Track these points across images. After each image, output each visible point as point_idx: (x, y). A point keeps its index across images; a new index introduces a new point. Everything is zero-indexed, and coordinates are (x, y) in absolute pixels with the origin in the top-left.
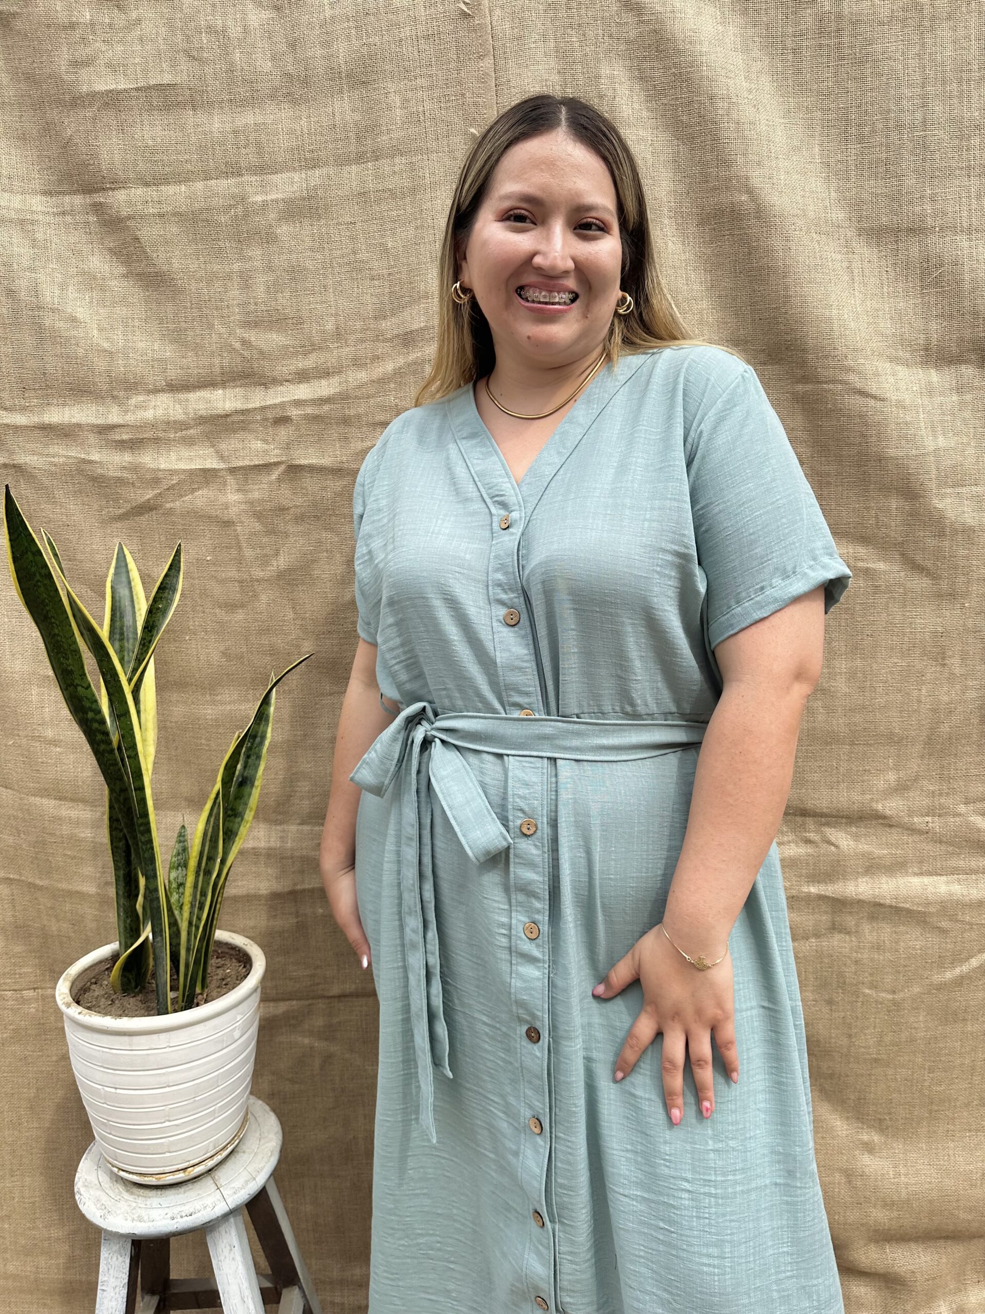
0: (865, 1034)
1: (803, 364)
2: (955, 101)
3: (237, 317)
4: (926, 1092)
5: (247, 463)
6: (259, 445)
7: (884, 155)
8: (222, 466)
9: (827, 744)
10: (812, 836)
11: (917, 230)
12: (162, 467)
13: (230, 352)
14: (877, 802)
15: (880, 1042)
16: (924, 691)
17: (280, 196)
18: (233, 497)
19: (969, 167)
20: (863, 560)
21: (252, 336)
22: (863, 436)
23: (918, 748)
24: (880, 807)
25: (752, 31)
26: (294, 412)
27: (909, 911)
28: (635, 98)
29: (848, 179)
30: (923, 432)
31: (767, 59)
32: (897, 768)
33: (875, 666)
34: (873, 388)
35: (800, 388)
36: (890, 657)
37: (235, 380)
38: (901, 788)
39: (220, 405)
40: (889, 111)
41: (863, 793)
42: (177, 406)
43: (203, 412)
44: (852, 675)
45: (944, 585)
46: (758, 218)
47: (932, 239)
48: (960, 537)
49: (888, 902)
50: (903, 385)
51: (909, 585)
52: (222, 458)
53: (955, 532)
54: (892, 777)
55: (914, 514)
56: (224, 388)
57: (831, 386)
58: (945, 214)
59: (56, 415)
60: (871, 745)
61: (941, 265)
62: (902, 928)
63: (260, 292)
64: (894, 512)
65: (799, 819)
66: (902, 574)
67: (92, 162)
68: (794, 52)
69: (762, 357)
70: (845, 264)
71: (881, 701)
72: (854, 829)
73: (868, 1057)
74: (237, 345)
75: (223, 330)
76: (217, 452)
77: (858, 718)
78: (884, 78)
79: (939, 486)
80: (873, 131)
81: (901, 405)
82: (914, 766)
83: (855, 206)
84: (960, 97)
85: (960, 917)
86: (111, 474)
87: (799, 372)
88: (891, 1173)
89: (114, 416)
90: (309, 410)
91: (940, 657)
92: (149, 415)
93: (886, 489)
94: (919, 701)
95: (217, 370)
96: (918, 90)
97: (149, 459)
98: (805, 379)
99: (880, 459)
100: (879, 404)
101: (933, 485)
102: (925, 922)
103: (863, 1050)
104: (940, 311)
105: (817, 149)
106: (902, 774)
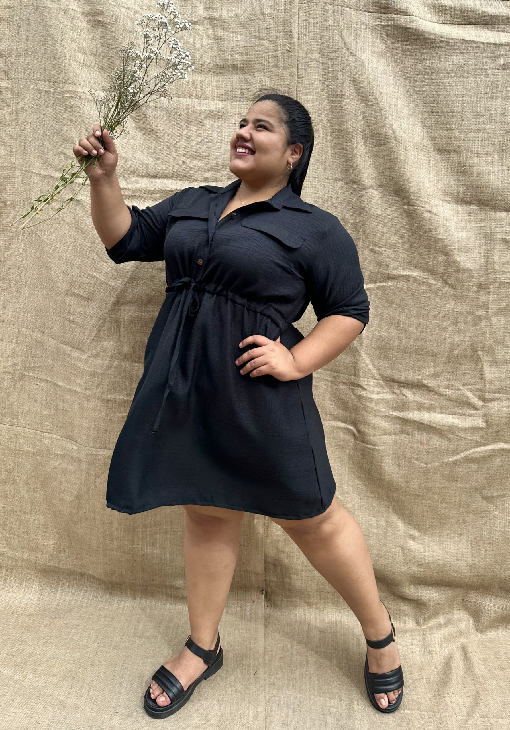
0: (413, 482)
1: (408, 198)
2: (475, 104)
3: (183, 152)
4: (439, 513)
7: (446, 121)
9: (405, 353)
10: (396, 391)
11: (457, 151)
13: (177, 166)
14: (425, 379)
15: (419, 487)
16: (447, 335)
19: (479, 129)
20: (426, 279)
21: (188, 161)
22: (429, 229)
23: (444, 359)
24: (426, 382)
25: (398, 69)
27: (435, 428)
28: (351, 88)
29: (431, 129)
30: (453, 230)
31: (403, 80)
32: (434, 367)
33: (428, 323)
34: (434, 210)
35: (406, 207)
36: (435, 320)
37: (177, 177)
38: (435, 375)
39: (170, 186)
40: (449, 105)
41: (419, 375)
42: (151, 184)
44: (418, 325)
45: (458, 293)
46: (395, 140)
47: (463, 155)
48: (466, 273)
49: (426, 423)
50: (446, 211)
51: (444, 291)
53: (464, 271)
54: (432, 370)
55: (448, 262)
56: (172, 179)
57: (419, 208)
58: (468, 146)
60: (424, 355)
61: (466, 166)
62: (431, 435)
63: (194, 144)
64: (440, 260)
65: (391, 383)
66: (442, 286)
68: (414, 78)
69: (392, 193)
70: (427, 161)
71: (429, 337)
72: (414, 390)
73: (414, 493)
74: (181, 164)
75: (176, 157)
77: (419, 344)
78: (448, 93)
79: (458, 252)
80: (443, 112)
81: (445, 218)
82: (441, 367)
83: (433, 139)
84: (477, 103)
85: (457, 434)
87: (406, 201)
88: (422, 550)
91: (455, 322)
92: (138, 186)
93: (437, 251)
94: (445, 339)
95: (171, 172)
96: (461, 99)
98: (408, 204)
99: (436, 239)
100: (437, 217)
101: (456, 251)
102: (441, 433)
103: (412, 489)
104: (464, 183)
105: (420, 116)
106: (436, 369)
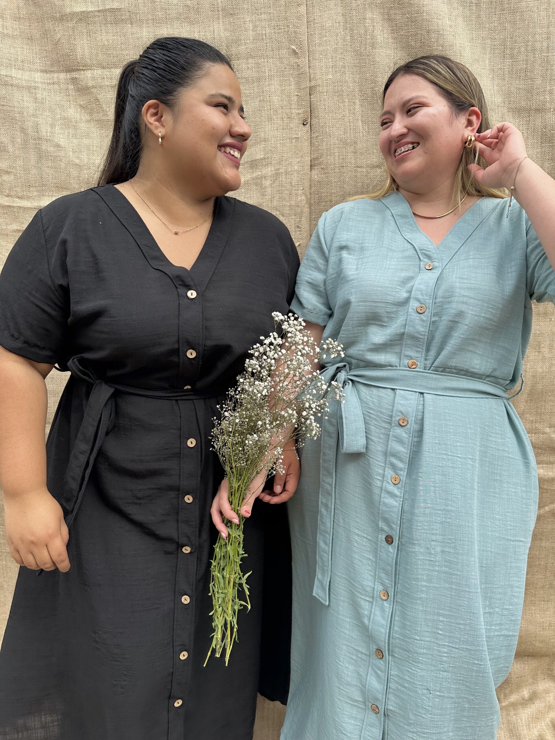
11: (541, 110)
40: (528, 41)
45: (541, 309)
47: (549, 115)
67: (72, 54)
68: (476, 5)
80: (519, 52)
91: (538, 348)
96: (545, 29)
104: (550, 157)
105: (487, 61)
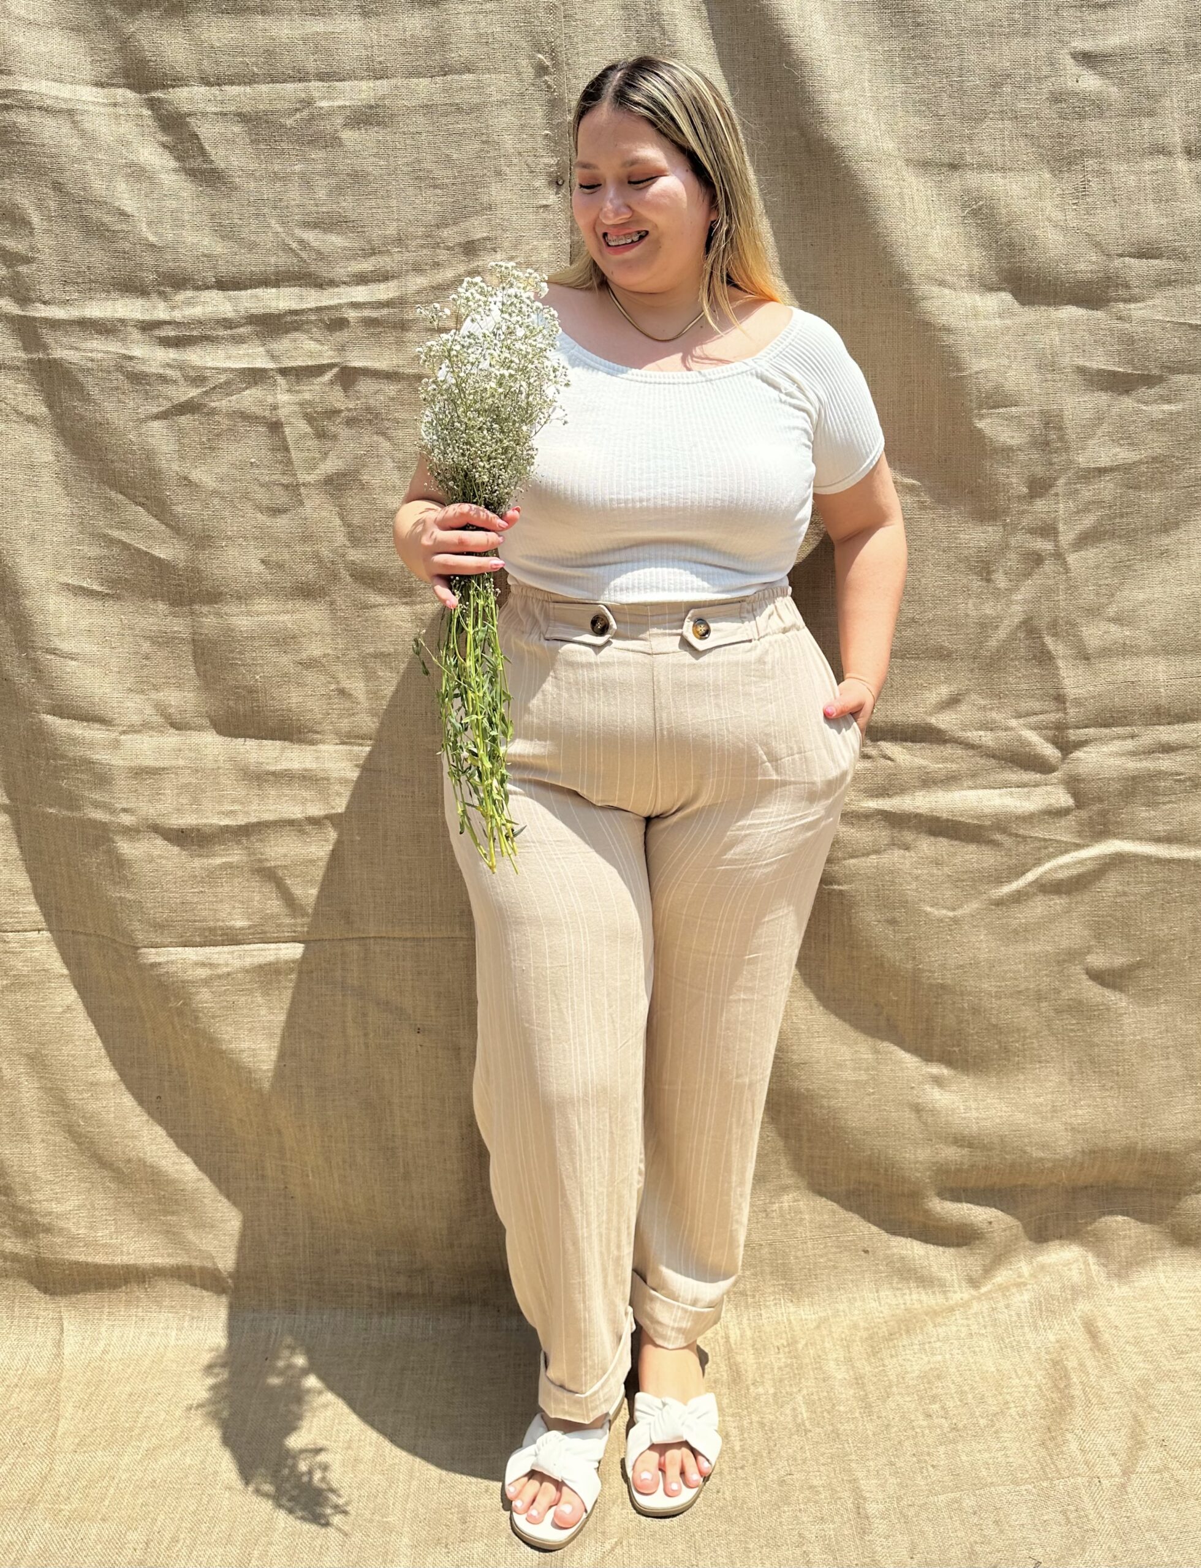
0: (929, 956)
3: (298, 218)
5: (299, 363)
6: (312, 346)
8: (271, 365)
11: (957, 165)
12: (209, 365)
13: (286, 253)
14: (930, 714)
16: (970, 605)
17: (347, 103)
18: (283, 398)
19: (1002, 111)
21: (310, 236)
23: (968, 661)
24: (933, 721)
26: (352, 315)
27: (964, 825)
32: (947, 682)
37: (289, 281)
38: (953, 702)
39: (274, 304)
41: (917, 706)
42: (227, 304)
43: (253, 311)
45: (986, 503)
47: (971, 175)
48: (999, 455)
49: (943, 815)
52: (273, 358)
53: (994, 449)
54: (943, 690)
55: (955, 433)
56: (278, 287)
58: (981, 153)
59: (98, 309)
60: (922, 659)
61: (981, 199)
64: (937, 430)
66: (946, 491)
67: (153, 59)
71: (930, 614)
72: (910, 744)
74: (295, 246)
75: (280, 230)
76: (268, 352)
77: (908, 632)
79: (980, 407)
82: (964, 681)
83: (902, 139)
85: (1013, 830)
86: (153, 370)
88: (961, 1108)
89: (160, 311)
90: (367, 313)
91: (985, 572)
92: (197, 311)
94: (966, 615)
95: (272, 269)
97: (197, 357)
101: (974, 406)
102: (980, 835)
103: (928, 974)
104: (980, 242)
106: (953, 687)
